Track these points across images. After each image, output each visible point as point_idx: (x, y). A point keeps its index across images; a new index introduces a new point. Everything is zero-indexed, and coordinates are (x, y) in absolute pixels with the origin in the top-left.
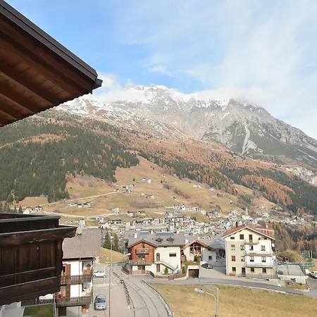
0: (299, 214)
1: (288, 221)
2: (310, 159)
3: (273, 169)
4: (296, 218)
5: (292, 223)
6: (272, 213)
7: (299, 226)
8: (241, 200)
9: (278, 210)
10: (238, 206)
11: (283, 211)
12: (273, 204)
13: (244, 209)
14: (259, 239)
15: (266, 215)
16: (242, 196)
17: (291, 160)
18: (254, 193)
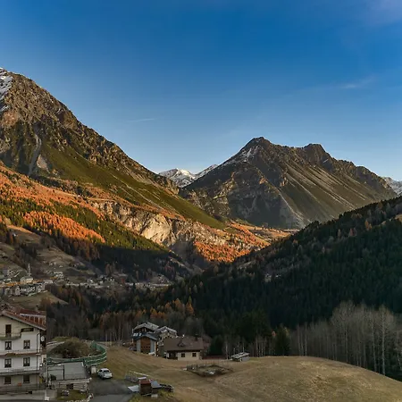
0: (107, 272)
1: (91, 283)
2: (129, 190)
3: (74, 204)
4: (103, 279)
5: (97, 286)
6: (69, 273)
7: (107, 291)
8: (21, 252)
9: (78, 268)
10: (15, 262)
11: (86, 269)
12: (71, 258)
13: (24, 267)
14: (22, 330)
15: (60, 275)
16: (23, 246)
17: (101, 190)
18: (43, 242)
